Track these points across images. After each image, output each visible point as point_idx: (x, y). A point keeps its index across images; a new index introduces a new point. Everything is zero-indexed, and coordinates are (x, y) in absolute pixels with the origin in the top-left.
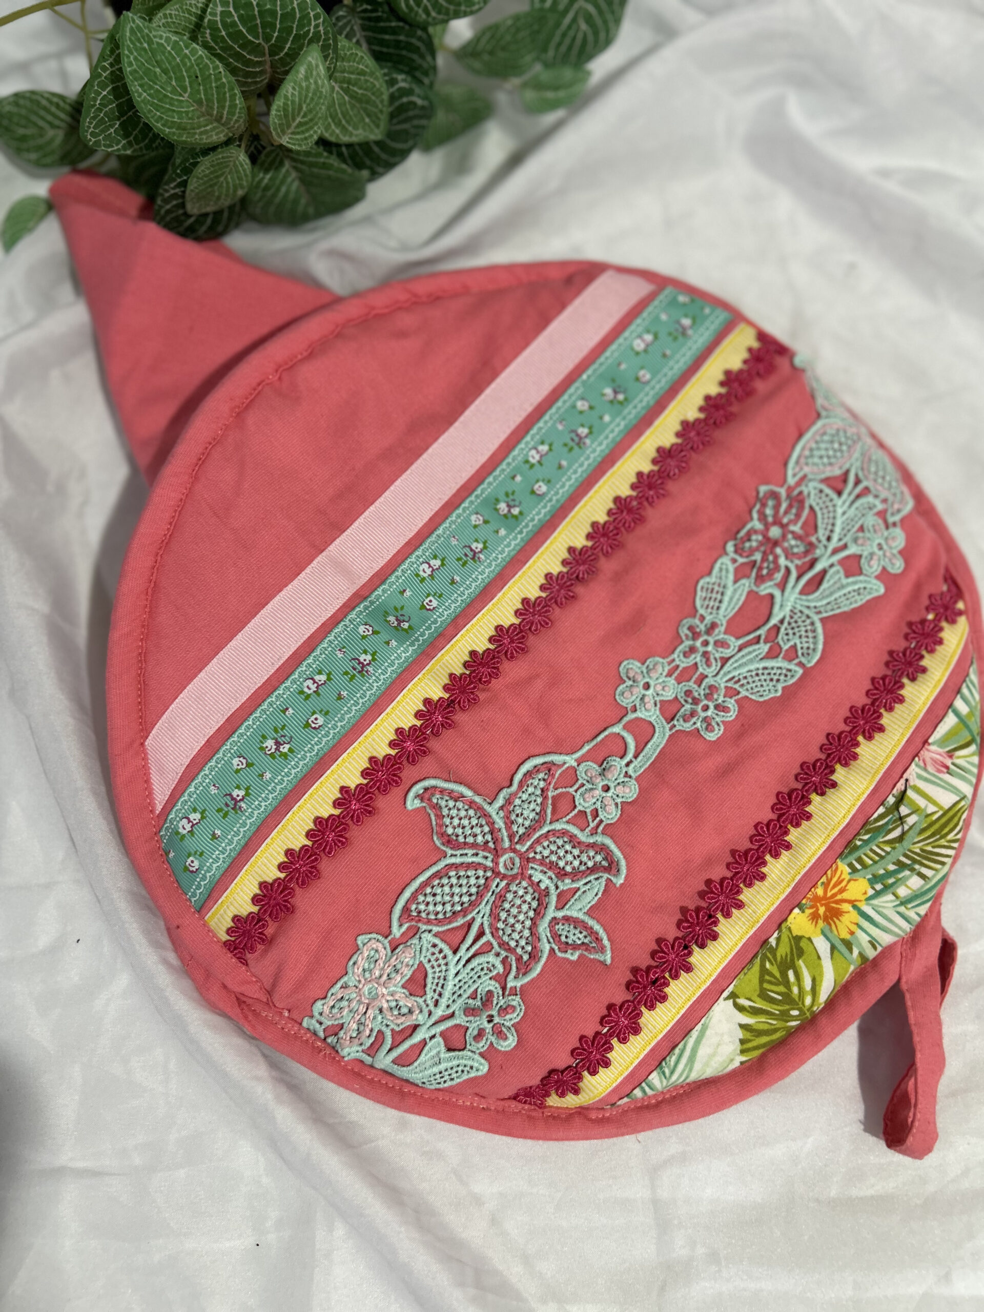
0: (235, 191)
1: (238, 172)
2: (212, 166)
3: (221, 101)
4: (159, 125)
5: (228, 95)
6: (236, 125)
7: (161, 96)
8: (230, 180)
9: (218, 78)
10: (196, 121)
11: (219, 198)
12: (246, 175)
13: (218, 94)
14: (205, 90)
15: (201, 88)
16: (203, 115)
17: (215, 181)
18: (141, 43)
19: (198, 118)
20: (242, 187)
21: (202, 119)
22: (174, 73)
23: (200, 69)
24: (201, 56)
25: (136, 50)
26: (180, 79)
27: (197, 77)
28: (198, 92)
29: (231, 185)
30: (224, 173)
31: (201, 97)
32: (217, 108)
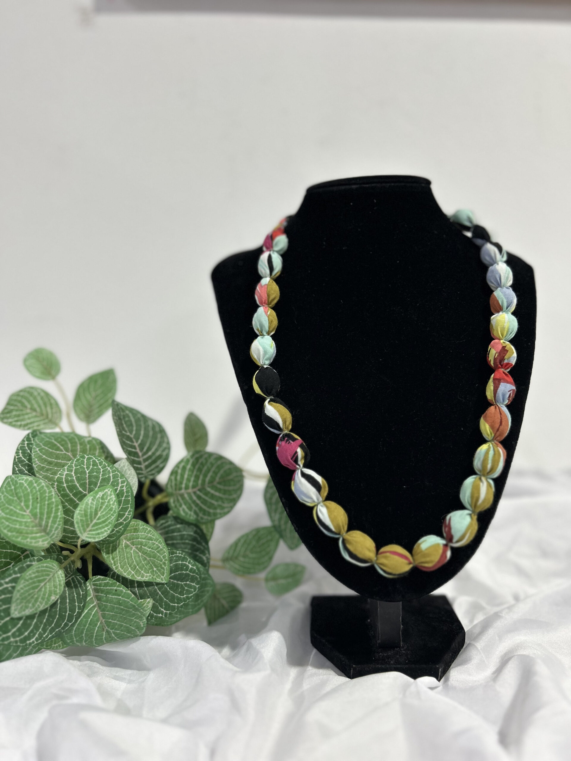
0: (50, 595)
1: (55, 581)
2: (38, 572)
3: (49, 513)
4: (5, 531)
5: (54, 509)
6: (56, 532)
7: (12, 512)
8: (48, 587)
9: (50, 498)
10: (30, 529)
11: (36, 600)
12: (60, 585)
13: (48, 509)
14: (41, 507)
15: (39, 505)
16: (36, 526)
17: (37, 584)
18: (10, 487)
19: (33, 527)
20: (56, 594)
21: (35, 529)
22: (24, 498)
23: (41, 494)
24: (43, 486)
25: (7, 492)
26: (27, 501)
27: (37, 498)
28: (36, 508)
29: (48, 591)
30: (45, 579)
31: (36, 512)
32: (46, 519)
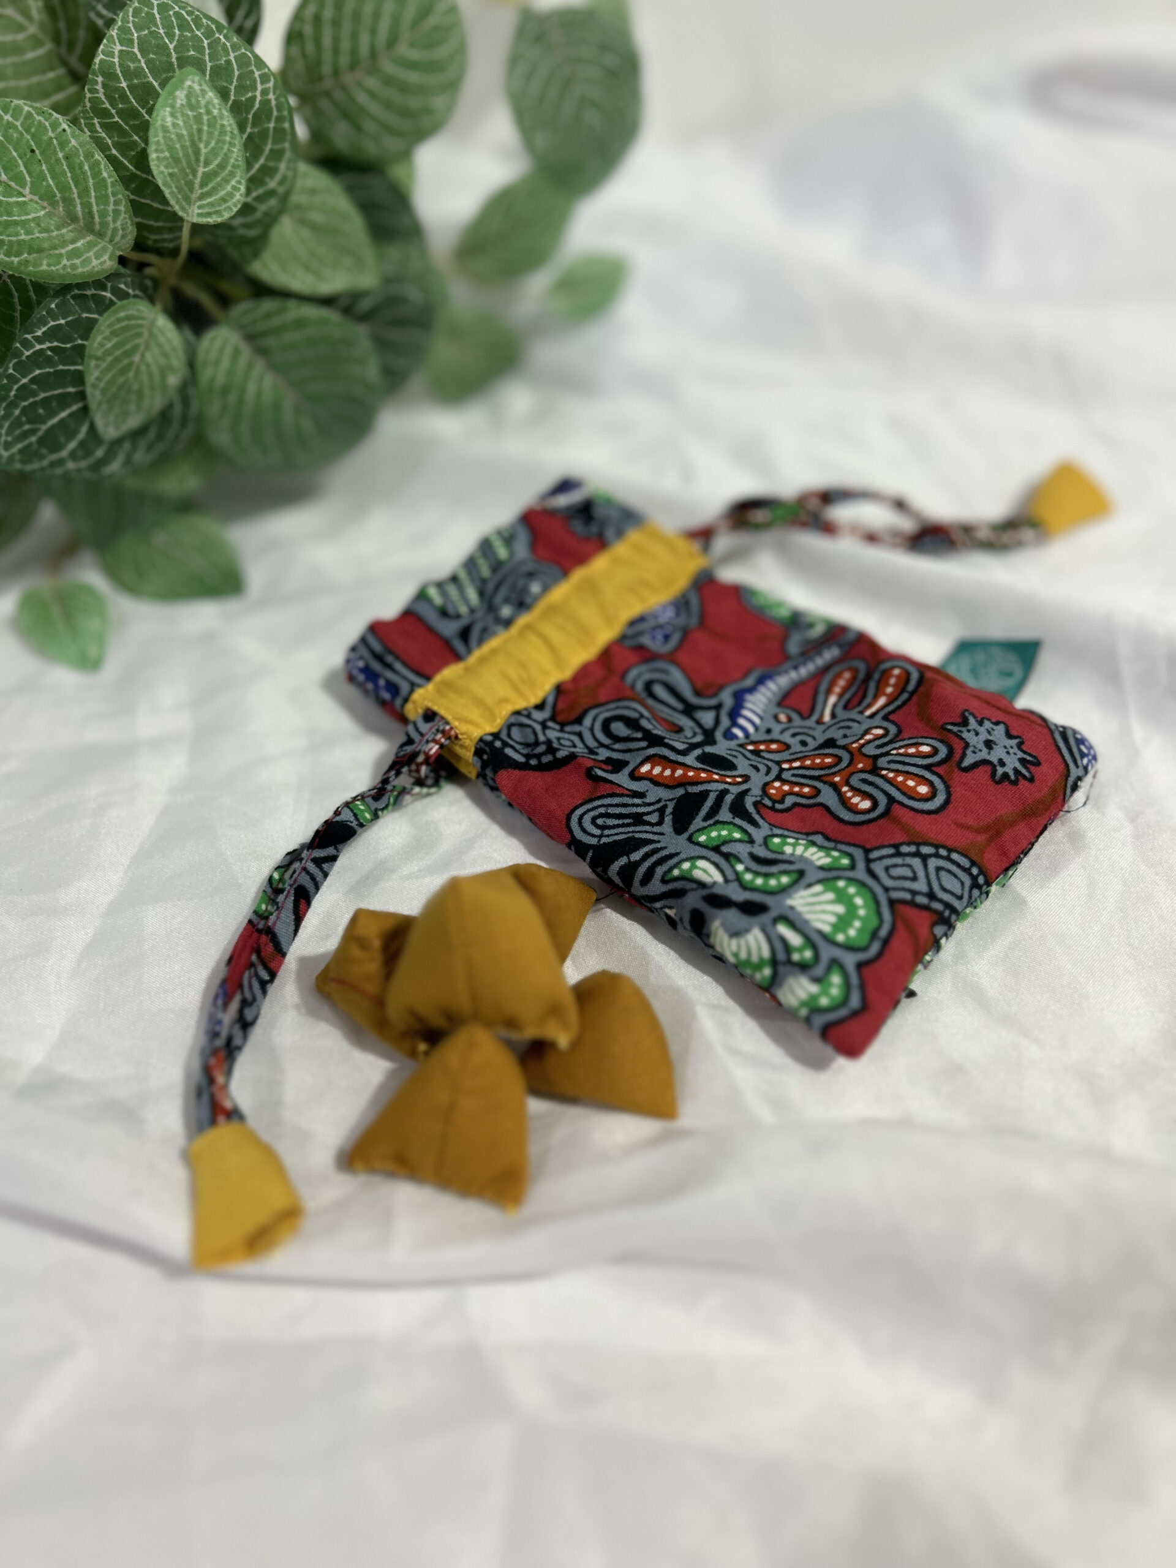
0: (163, 378)
1: (160, 345)
2: (114, 333)
3: (80, 179)
5: (87, 168)
6: (119, 223)
8: (151, 360)
9: (63, 142)
10: (55, 233)
11: (141, 396)
12: (175, 350)
13: (71, 172)
14: (52, 171)
15: (44, 167)
16: (64, 225)
17: (126, 362)
19: (58, 228)
20: (173, 371)
21: (64, 231)
23: (33, 136)
24: (29, 115)
26: (11, 167)
27: (33, 151)
28: (42, 177)
29: (154, 368)
30: (136, 347)
31: (49, 186)
32: (79, 197)
